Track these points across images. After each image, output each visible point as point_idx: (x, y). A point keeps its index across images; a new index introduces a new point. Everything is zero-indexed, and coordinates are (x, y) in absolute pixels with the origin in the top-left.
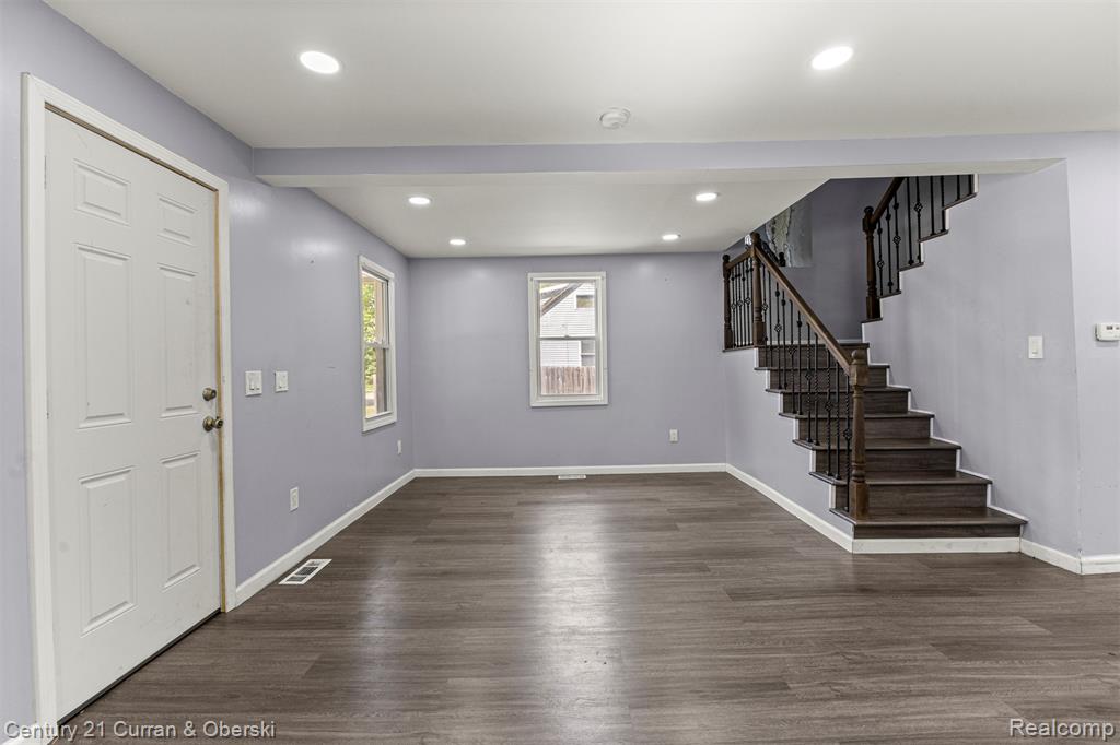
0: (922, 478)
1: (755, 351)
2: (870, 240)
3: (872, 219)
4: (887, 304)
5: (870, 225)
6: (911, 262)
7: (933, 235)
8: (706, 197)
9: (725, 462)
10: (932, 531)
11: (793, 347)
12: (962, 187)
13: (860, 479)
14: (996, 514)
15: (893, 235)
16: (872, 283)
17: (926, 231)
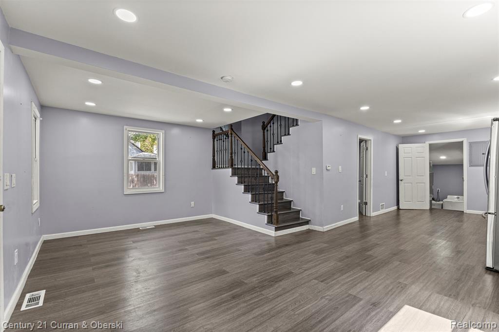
0: (284, 211)
1: (230, 170)
2: (264, 132)
3: (265, 126)
4: (269, 155)
5: (264, 127)
6: (278, 142)
7: (285, 135)
8: (228, 110)
9: (211, 213)
10: (293, 226)
11: (248, 169)
12: (295, 122)
13: (276, 212)
14: (302, 219)
15: (272, 132)
16: (264, 148)
17: (283, 133)
